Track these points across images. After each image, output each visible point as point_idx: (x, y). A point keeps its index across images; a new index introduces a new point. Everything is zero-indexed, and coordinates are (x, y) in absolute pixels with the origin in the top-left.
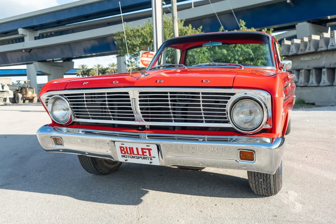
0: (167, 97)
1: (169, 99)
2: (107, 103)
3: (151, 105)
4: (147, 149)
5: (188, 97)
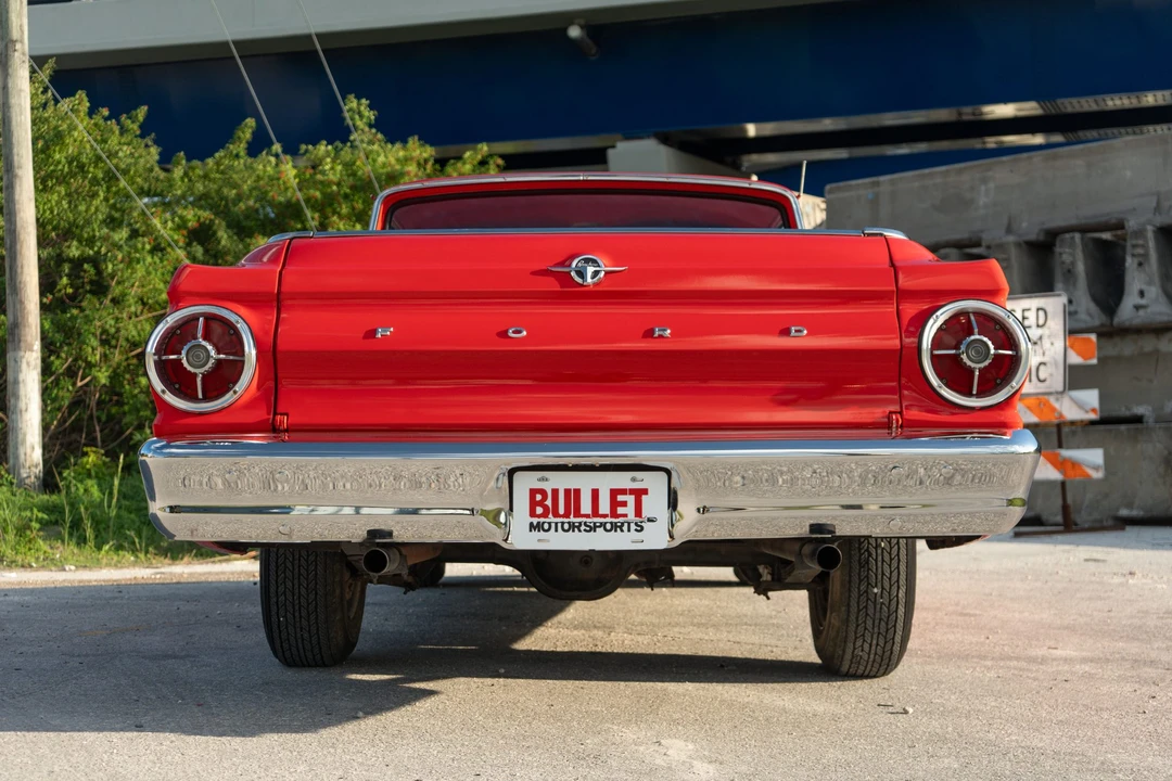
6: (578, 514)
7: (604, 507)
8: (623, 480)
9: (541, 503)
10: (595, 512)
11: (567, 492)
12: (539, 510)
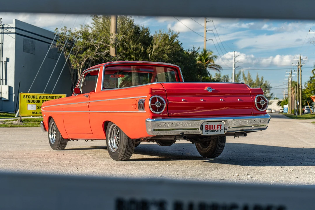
6: (212, 129)
7: (216, 128)
8: (218, 123)
9: (207, 127)
10: (215, 129)
11: (211, 125)
12: (207, 128)
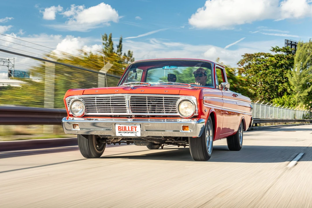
0: (146, 99)
1: (147, 100)
2: (110, 102)
3: (136, 103)
4: (134, 127)
5: (157, 99)
